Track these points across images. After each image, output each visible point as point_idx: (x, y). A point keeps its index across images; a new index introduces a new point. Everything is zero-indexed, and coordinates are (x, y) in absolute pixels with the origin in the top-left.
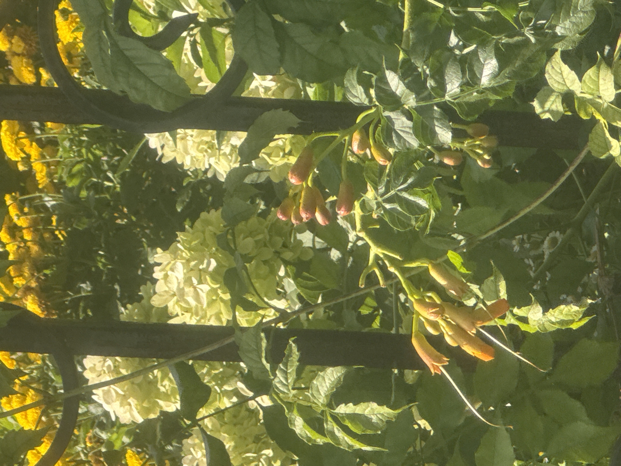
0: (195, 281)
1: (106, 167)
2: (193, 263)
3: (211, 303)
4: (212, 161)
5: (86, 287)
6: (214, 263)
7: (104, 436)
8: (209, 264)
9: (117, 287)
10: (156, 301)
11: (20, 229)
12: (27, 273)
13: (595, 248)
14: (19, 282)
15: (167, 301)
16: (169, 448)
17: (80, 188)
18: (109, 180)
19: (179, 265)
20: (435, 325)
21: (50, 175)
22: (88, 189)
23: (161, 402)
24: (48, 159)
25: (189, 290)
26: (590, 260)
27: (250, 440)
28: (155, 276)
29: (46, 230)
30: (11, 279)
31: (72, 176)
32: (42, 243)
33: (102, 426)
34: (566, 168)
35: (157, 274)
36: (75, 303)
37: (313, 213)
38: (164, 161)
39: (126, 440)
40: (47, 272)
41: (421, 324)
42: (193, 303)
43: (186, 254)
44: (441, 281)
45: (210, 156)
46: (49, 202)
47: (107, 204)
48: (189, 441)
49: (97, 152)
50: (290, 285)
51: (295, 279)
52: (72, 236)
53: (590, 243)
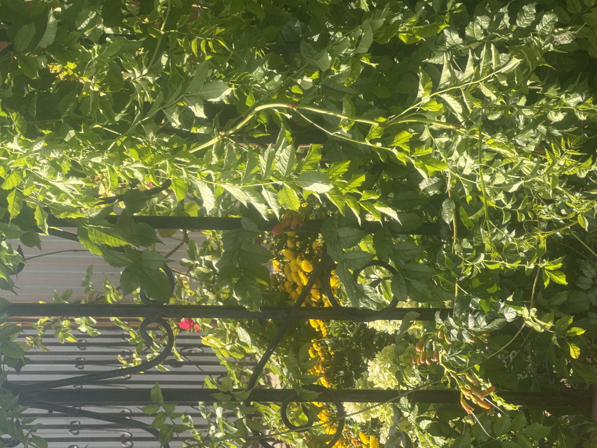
0: (383, 372)
1: (347, 329)
2: (382, 365)
3: (389, 379)
4: (387, 327)
5: (342, 372)
6: (389, 365)
7: (351, 427)
8: (388, 365)
9: (353, 372)
10: (369, 379)
11: (317, 352)
12: (320, 368)
13: (529, 356)
14: (317, 371)
15: (373, 379)
16: (375, 430)
17: (338, 336)
18: (349, 333)
19: (377, 366)
20: (469, 397)
21: (327, 332)
22: (341, 337)
23: (371, 415)
24: (327, 327)
25: (381, 375)
26: (528, 361)
27: (404, 428)
28: (368, 370)
29: (326, 352)
30: (315, 370)
31: (335, 332)
32: (325, 356)
33: (350, 424)
34: (518, 330)
35: (369, 369)
36: (338, 379)
37: (425, 361)
38: (369, 328)
39: (359, 428)
40: (328, 368)
41: (464, 396)
42: (382, 380)
43: (379, 362)
44: (471, 381)
45: (386, 325)
46: (327, 342)
47: (347, 341)
48: (382, 428)
49: (344, 324)
50: (417, 372)
51: (419, 369)
52: (336, 354)
53: (527, 355)
